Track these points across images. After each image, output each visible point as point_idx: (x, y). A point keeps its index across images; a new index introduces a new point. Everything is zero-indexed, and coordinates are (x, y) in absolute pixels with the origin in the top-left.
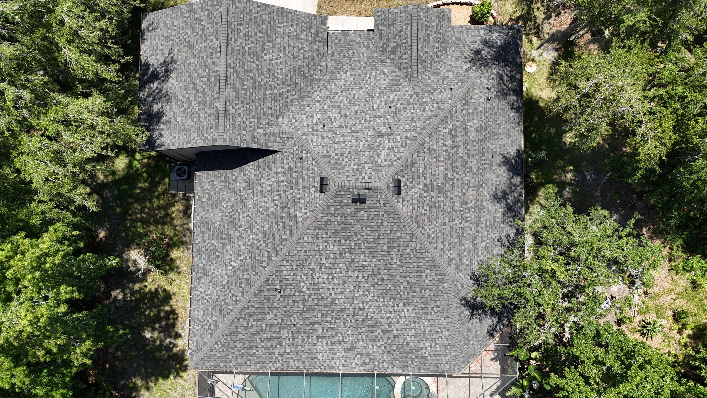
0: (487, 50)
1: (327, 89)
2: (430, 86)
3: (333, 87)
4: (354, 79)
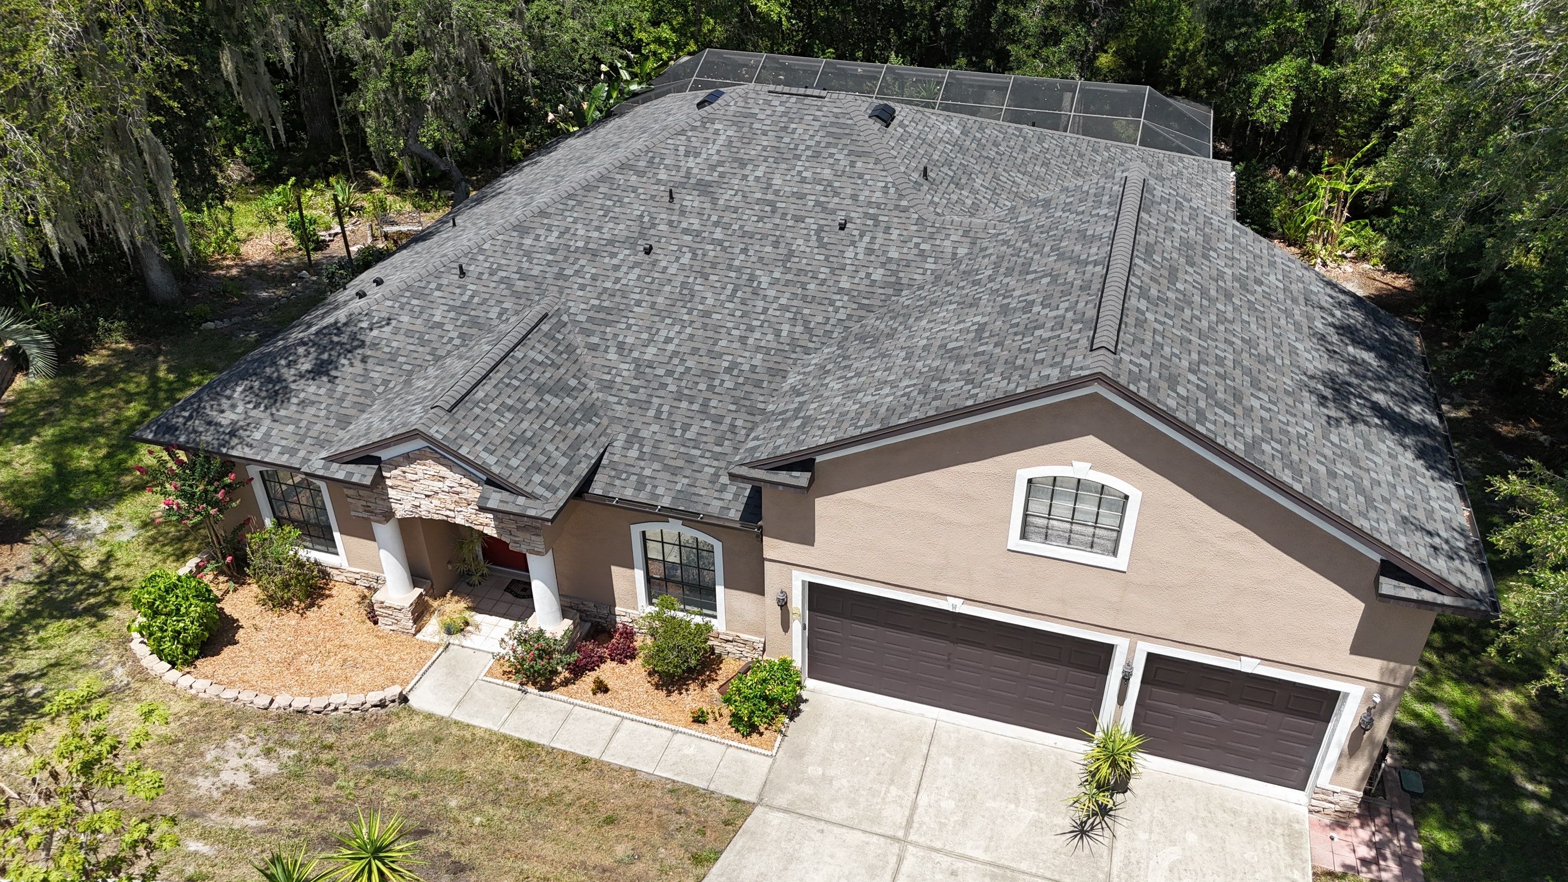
2: (515, 293)
4: (716, 341)
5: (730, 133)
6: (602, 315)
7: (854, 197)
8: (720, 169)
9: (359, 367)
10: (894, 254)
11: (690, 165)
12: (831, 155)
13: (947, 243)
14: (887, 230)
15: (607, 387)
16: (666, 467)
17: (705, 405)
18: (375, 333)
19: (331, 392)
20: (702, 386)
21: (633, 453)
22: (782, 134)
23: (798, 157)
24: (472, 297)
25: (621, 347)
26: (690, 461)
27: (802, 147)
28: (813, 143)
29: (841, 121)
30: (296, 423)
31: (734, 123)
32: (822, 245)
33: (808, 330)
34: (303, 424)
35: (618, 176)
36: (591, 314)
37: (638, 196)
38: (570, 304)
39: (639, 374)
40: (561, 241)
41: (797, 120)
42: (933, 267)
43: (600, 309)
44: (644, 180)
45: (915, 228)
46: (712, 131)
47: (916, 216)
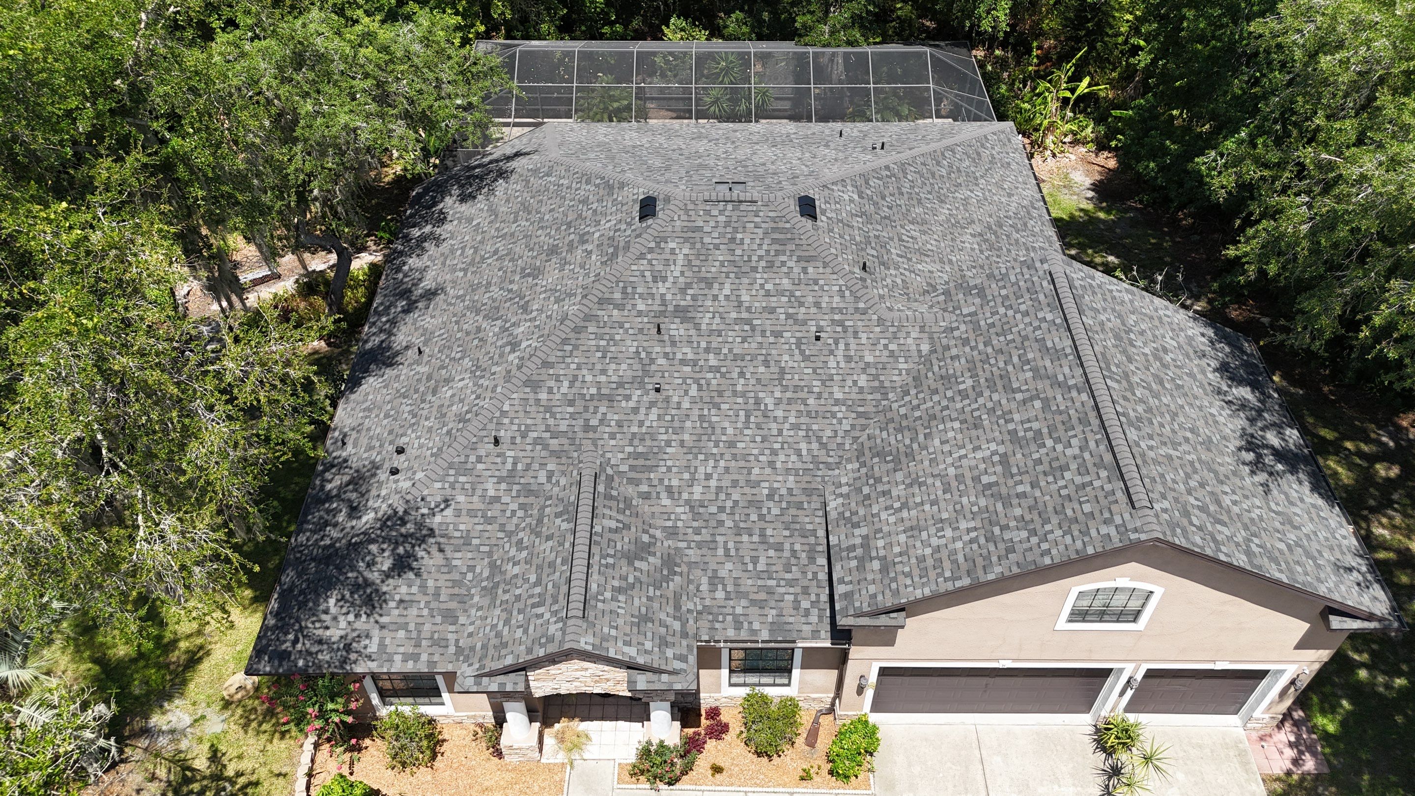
0: (374, 576)
1: (819, 439)
2: (553, 453)
3: (803, 446)
4: (749, 470)
5: (686, 251)
6: (641, 462)
7: (817, 305)
8: (690, 292)
9: (438, 558)
10: (869, 359)
11: (662, 290)
12: (783, 263)
13: (910, 341)
14: (856, 334)
15: (672, 533)
16: (753, 602)
17: (762, 535)
18: (438, 519)
19: (423, 588)
20: (754, 517)
21: (720, 594)
22: (733, 246)
23: (755, 269)
24: (515, 464)
25: (669, 490)
26: (770, 593)
27: (755, 258)
28: (763, 253)
29: (781, 225)
30: (405, 626)
31: (686, 240)
32: (806, 358)
33: (823, 446)
34: (412, 627)
35: (600, 313)
36: (631, 462)
37: (627, 331)
38: (609, 455)
39: (696, 516)
40: (574, 390)
41: (740, 230)
42: (905, 366)
43: (637, 456)
44: (626, 313)
45: (878, 329)
46: (668, 251)
47: (875, 317)
